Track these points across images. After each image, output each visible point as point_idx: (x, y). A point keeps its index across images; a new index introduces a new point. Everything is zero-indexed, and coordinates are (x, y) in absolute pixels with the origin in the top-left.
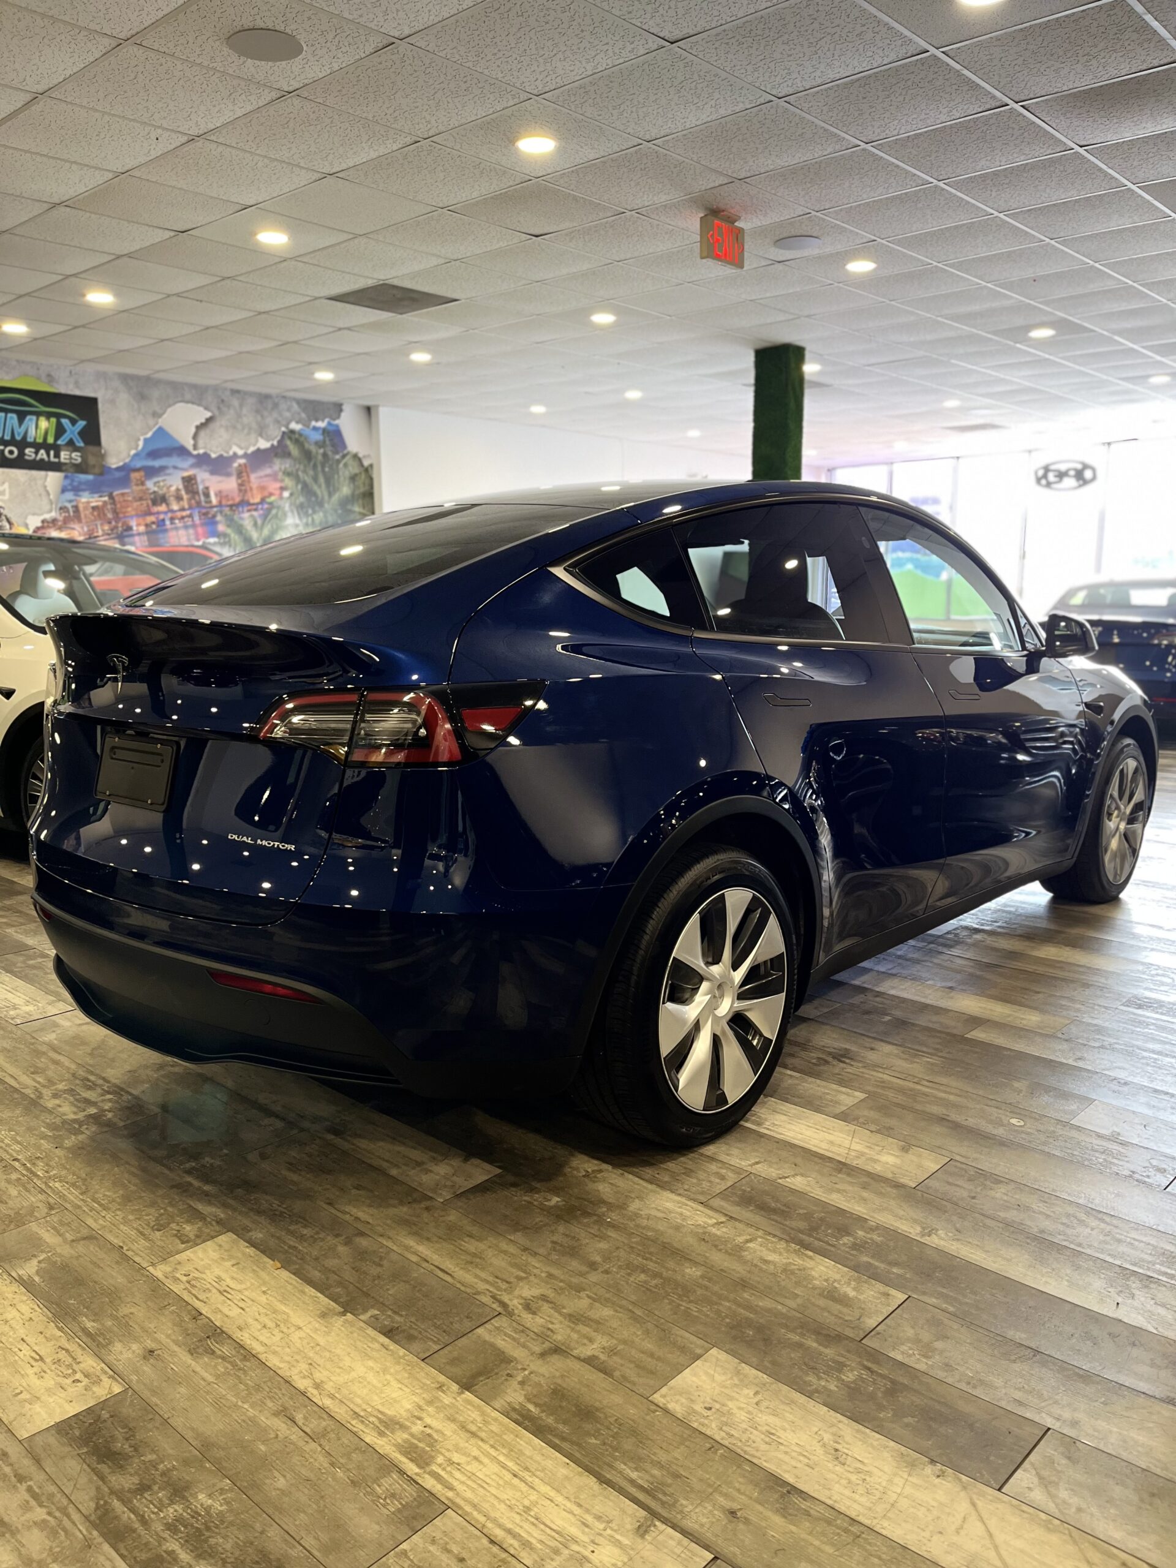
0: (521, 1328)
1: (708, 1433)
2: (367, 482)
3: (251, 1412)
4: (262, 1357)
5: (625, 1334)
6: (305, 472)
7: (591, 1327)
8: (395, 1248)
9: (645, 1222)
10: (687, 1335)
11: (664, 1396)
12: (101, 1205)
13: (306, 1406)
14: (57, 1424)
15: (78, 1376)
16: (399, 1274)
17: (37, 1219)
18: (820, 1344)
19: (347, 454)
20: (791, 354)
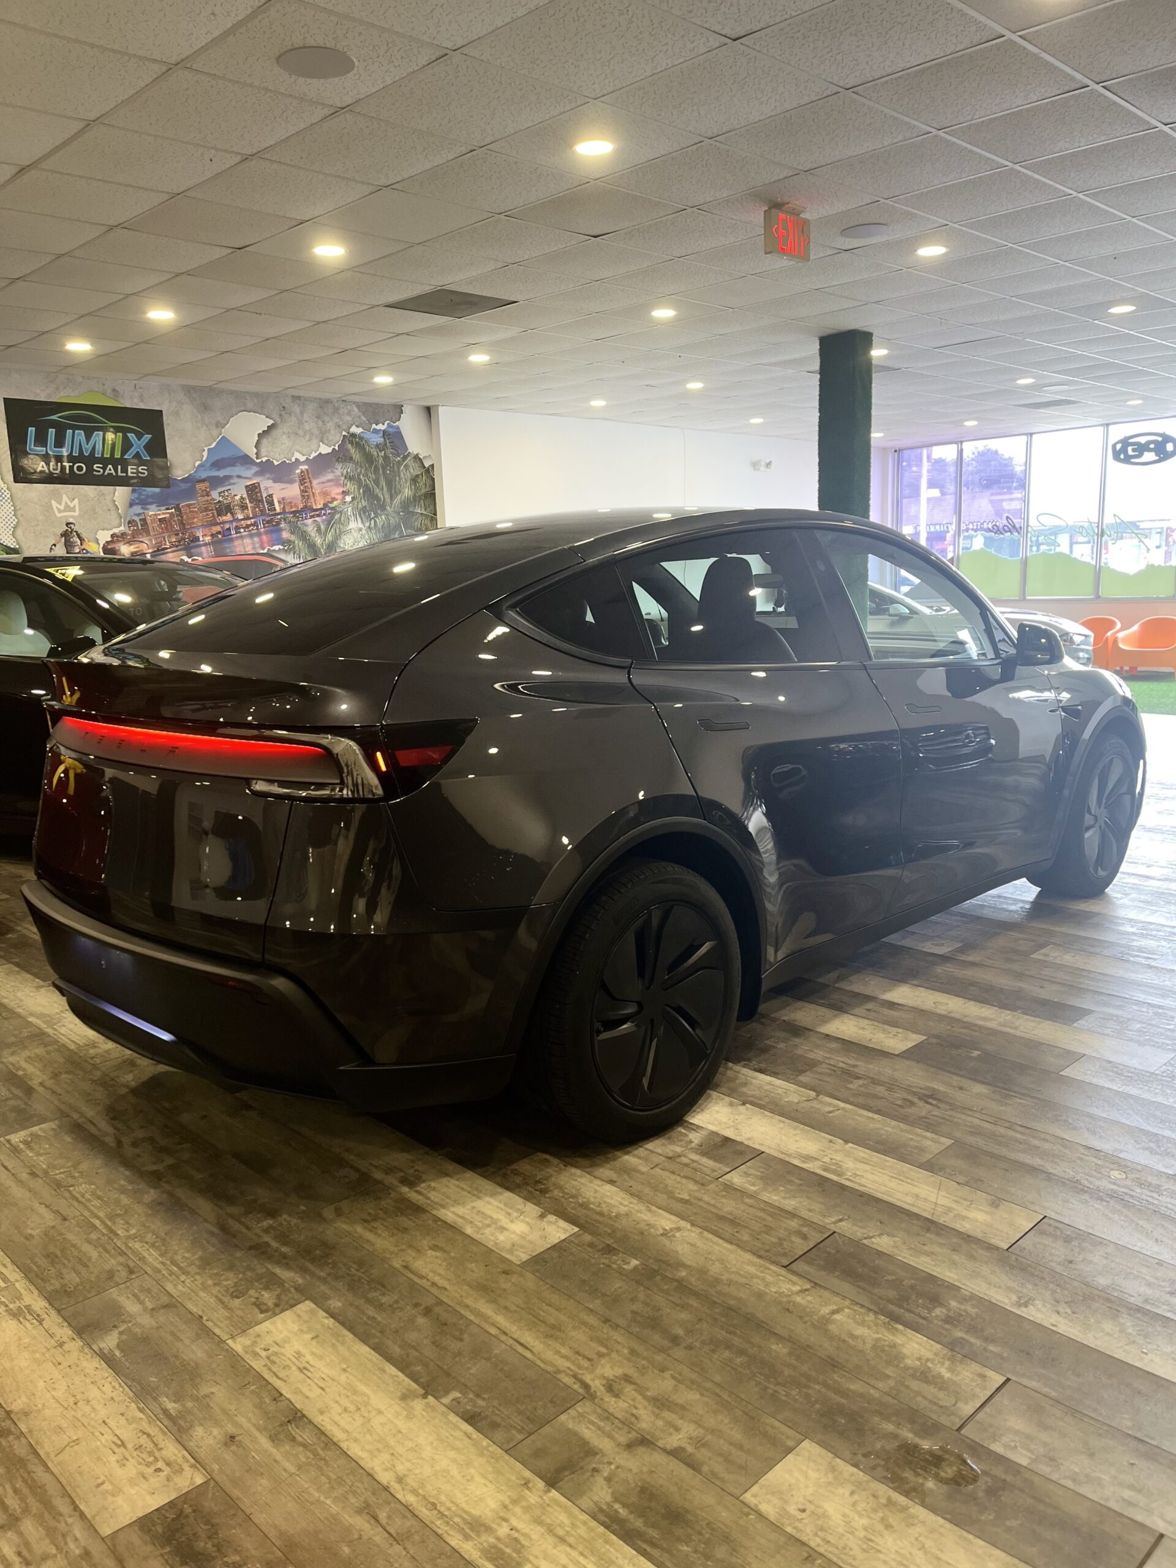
0: (606, 1414)
1: (804, 1539)
2: (429, 482)
3: (335, 1509)
4: (344, 1445)
5: (711, 1421)
6: (366, 475)
7: (676, 1413)
8: (472, 1318)
9: (726, 1289)
10: (777, 1424)
11: (755, 1496)
12: (180, 1268)
13: (389, 1503)
14: (140, 1518)
15: (160, 1464)
16: (480, 1351)
17: (117, 1285)
18: (916, 1434)
19: (408, 456)
20: (858, 341)
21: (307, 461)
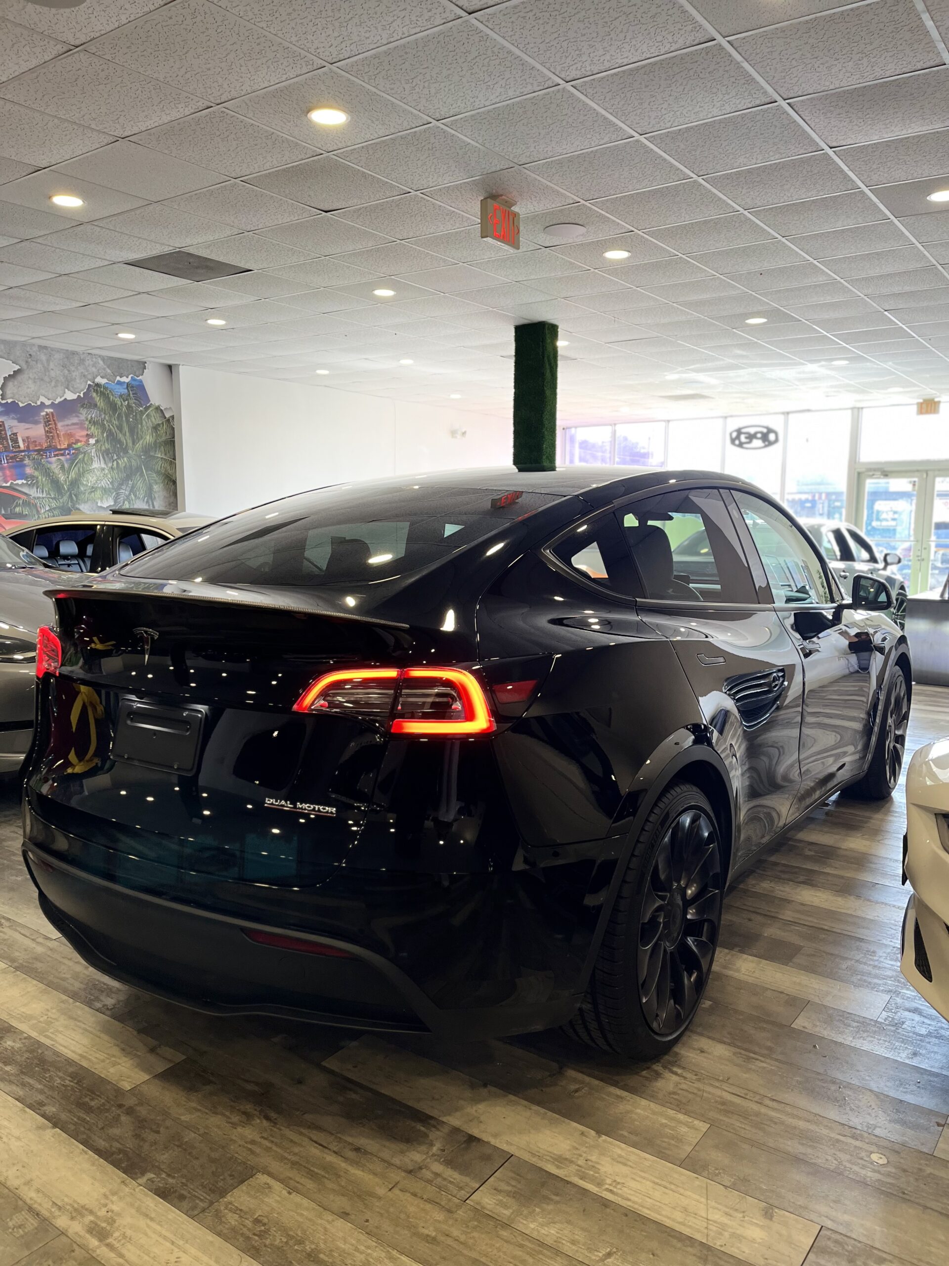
2: (169, 431)
6: (110, 421)
19: (150, 406)
20: (547, 331)
21: (53, 405)
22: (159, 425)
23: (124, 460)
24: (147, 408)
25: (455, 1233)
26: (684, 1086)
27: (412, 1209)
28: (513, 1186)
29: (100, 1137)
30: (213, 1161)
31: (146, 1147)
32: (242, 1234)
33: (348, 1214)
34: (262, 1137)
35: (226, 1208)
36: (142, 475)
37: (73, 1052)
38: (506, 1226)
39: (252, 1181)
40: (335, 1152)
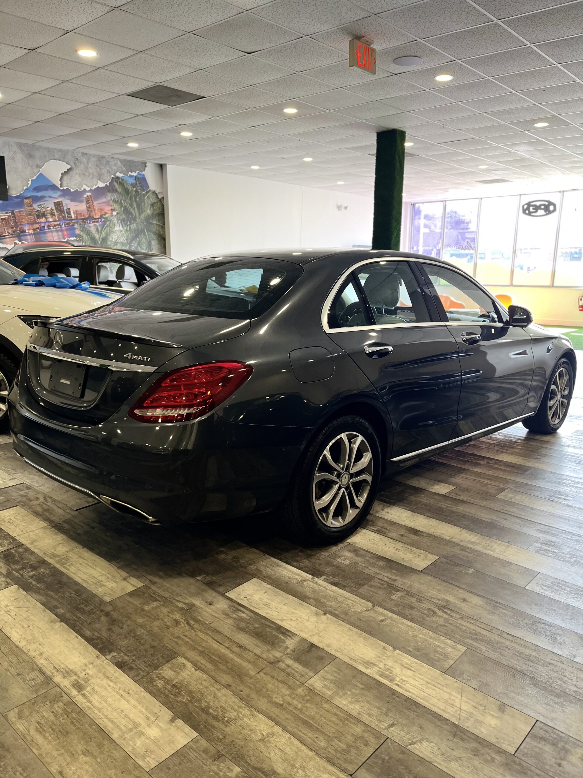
2: (161, 207)
6: (125, 201)
19: (149, 191)
20: (398, 135)
21: (91, 191)
22: (154, 203)
23: (133, 226)
24: (147, 192)
25: (295, 702)
26: (451, 622)
27: (270, 686)
28: (335, 677)
29: (88, 629)
30: (153, 647)
31: (114, 636)
32: (164, 694)
33: (230, 686)
34: (185, 635)
35: (157, 677)
36: (145, 234)
37: (79, 577)
38: (328, 701)
39: (174, 661)
40: (228, 648)
